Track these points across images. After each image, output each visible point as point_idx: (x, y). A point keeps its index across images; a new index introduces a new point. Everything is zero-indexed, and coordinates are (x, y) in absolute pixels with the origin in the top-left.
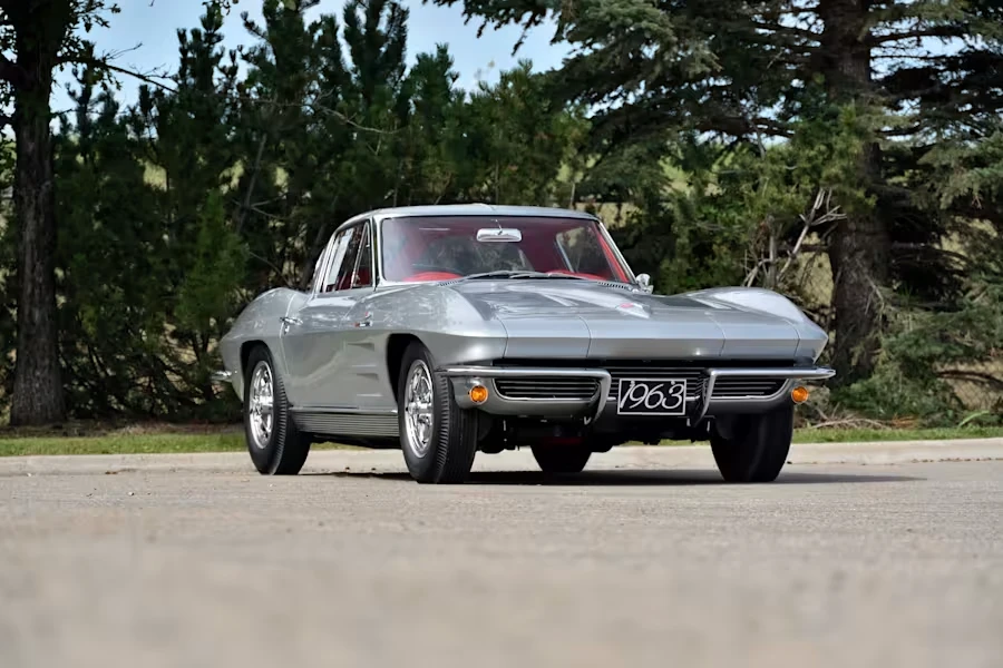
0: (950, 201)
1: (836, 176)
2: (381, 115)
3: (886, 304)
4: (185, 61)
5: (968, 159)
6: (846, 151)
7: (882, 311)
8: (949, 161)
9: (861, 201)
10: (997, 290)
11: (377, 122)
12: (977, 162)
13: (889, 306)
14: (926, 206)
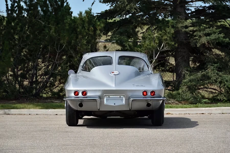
0: (200, 45)
1: (166, 39)
2: (52, 22)
3: (185, 71)
4: (7, 8)
5: (205, 34)
6: (170, 32)
7: (184, 73)
8: (200, 34)
9: (173, 45)
10: (212, 67)
11: (51, 24)
12: (208, 35)
13: (186, 71)
14: (195, 46)
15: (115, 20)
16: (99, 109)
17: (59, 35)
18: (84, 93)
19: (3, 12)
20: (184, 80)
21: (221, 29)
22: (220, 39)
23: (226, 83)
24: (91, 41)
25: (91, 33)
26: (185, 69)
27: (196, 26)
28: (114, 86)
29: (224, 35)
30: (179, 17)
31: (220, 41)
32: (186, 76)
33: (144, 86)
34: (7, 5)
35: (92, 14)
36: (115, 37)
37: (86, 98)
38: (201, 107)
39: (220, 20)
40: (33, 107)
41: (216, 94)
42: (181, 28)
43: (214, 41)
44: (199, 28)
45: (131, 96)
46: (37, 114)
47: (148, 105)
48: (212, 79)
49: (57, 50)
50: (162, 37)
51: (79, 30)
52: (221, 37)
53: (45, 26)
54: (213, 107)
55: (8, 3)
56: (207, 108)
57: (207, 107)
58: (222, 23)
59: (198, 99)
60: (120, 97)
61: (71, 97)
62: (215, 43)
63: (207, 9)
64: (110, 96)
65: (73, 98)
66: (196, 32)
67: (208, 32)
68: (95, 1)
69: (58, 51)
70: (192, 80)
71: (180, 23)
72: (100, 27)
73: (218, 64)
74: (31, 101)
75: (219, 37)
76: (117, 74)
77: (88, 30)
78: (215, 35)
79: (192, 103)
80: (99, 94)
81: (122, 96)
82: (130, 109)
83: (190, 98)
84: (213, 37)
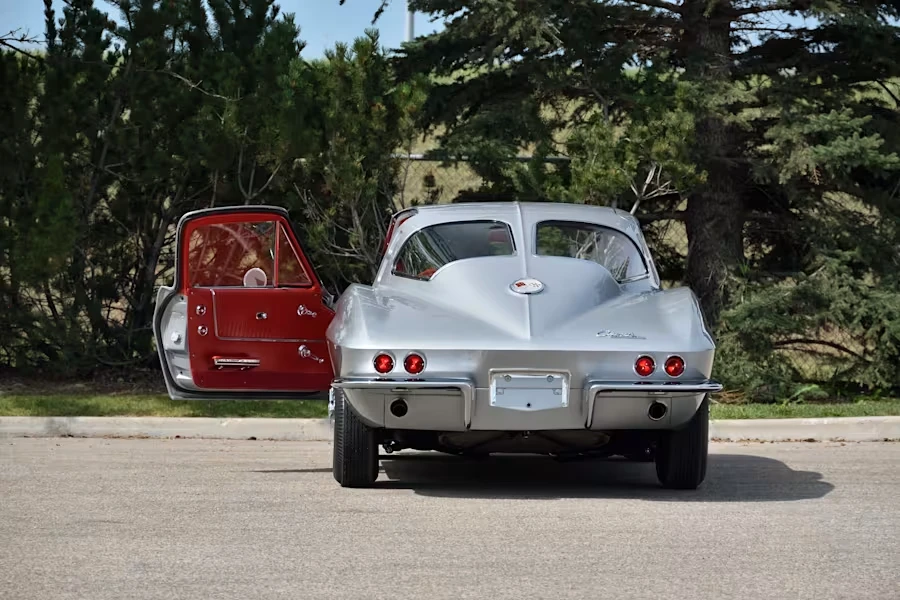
0: (789, 176)
1: (666, 152)
2: (228, 83)
3: (729, 275)
4: (50, 24)
5: (809, 135)
6: (679, 127)
7: (724, 282)
8: (790, 137)
9: (691, 177)
10: (835, 264)
11: (223, 89)
12: (819, 138)
13: (732, 277)
14: (768, 181)
15: (461, 78)
16: (469, 426)
17: (254, 133)
18: (414, 362)
19: (38, 40)
20: (727, 309)
21: (868, 117)
22: (867, 155)
23: (886, 322)
24: (379, 158)
25: (377, 127)
26: (730, 267)
27: (774, 105)
28: (528, 336)
29: (883, 141)
30: (706, 69)
31: (867, 163)
32: (733, 293)
33: (640, 338)
34: (50, 14)
35: (381, 53)
36: (465, 144)
37: (421, 380)
38: (801, 414)
39: (863, 83)
40: (161, 409)
41: (846, 366)
42: (717, 111)
43: (845, 162)
44: (786, 112)
45: (592, 376)
46: (178, 437)
47: (657, 410)
48: (833, 306)
49: (243, 191)
50: (649, 144)
51: (331, 114)
52: (873, 148)
53: (197, 99)
54: (850, 416)
55: (52, 8)
56: (826, 420)
57: (825, 415)
58: (872, 95)
59: (782, 384)
60: (550, 379)
61: (363, 377)
62: (849, 170)
63: (808, 40)
64: (513, 376)
65: (369, 382)
66: (775, 128)
67: (819, 129)
68: (385, 4)
69: (247, 192)
70: (757, 311)
71: (713, 93)
72: (411, 105)
73: (856, 252)
74: (147, 386)
75: (863, 149)
76: (536, 289)
77: (368, 113)
78: (849, 140)
79: (759, 399)
80: (470, 365)
81: (556, 376)
82: (588, 425)
83: (751, 379)
84: (840, 147)
